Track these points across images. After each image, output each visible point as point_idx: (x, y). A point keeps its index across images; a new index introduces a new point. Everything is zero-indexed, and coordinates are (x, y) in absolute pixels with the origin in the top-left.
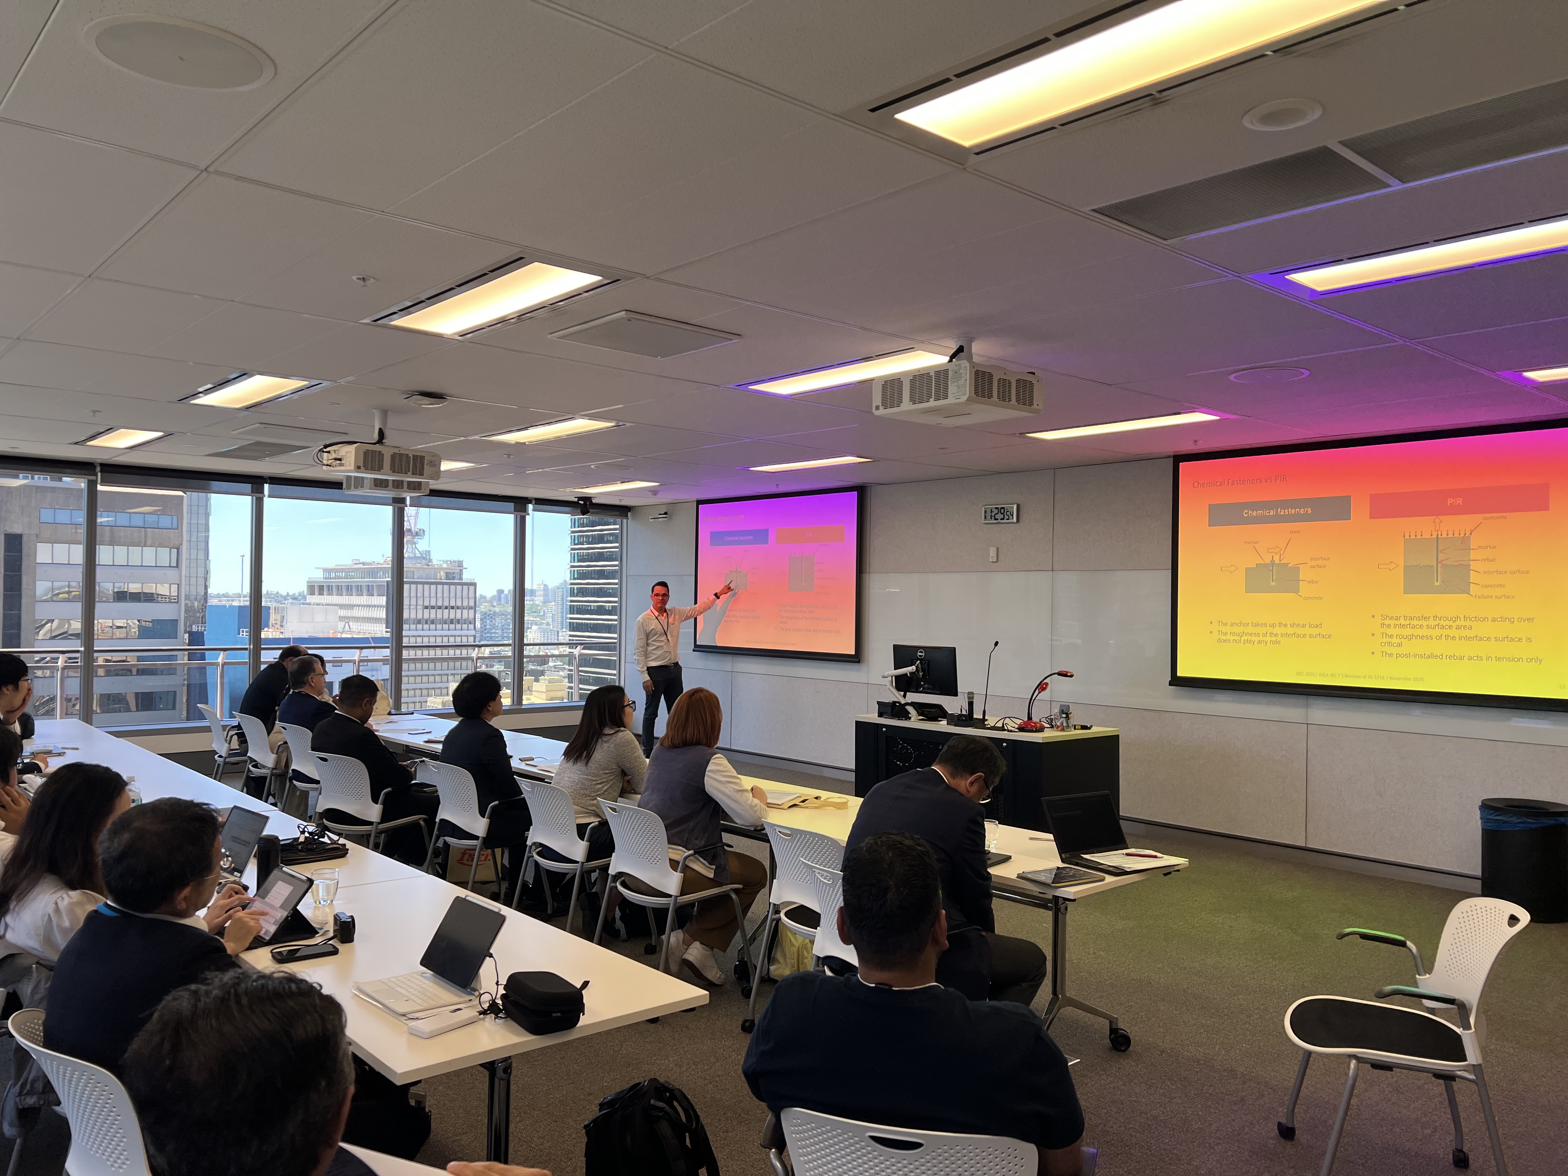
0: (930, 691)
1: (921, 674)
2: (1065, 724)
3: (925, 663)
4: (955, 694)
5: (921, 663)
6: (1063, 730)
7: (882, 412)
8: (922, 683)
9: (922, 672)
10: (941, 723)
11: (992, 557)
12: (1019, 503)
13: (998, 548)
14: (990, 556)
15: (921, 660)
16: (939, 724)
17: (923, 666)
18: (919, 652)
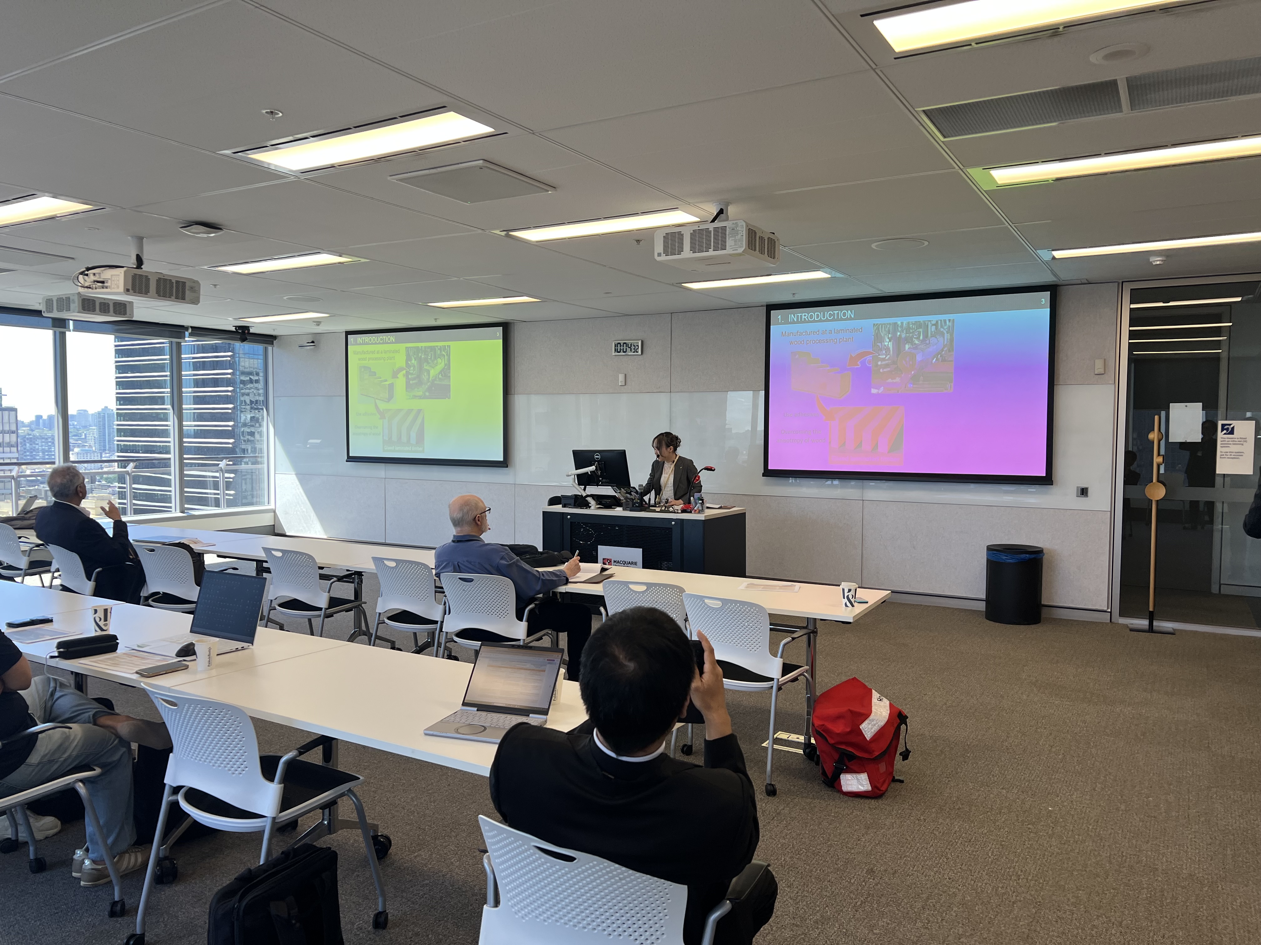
0: (607, 485)
3: (602, 463)
5: (599, 463)
7: (663, 258)
8: (600, 479)
9: (600, 470)
10: (616, 509)
11: (620, 382)
12: (644, 339)
13: (626, 375)
16: (614, 511)
17: (601, 466)
18: (596, 455)
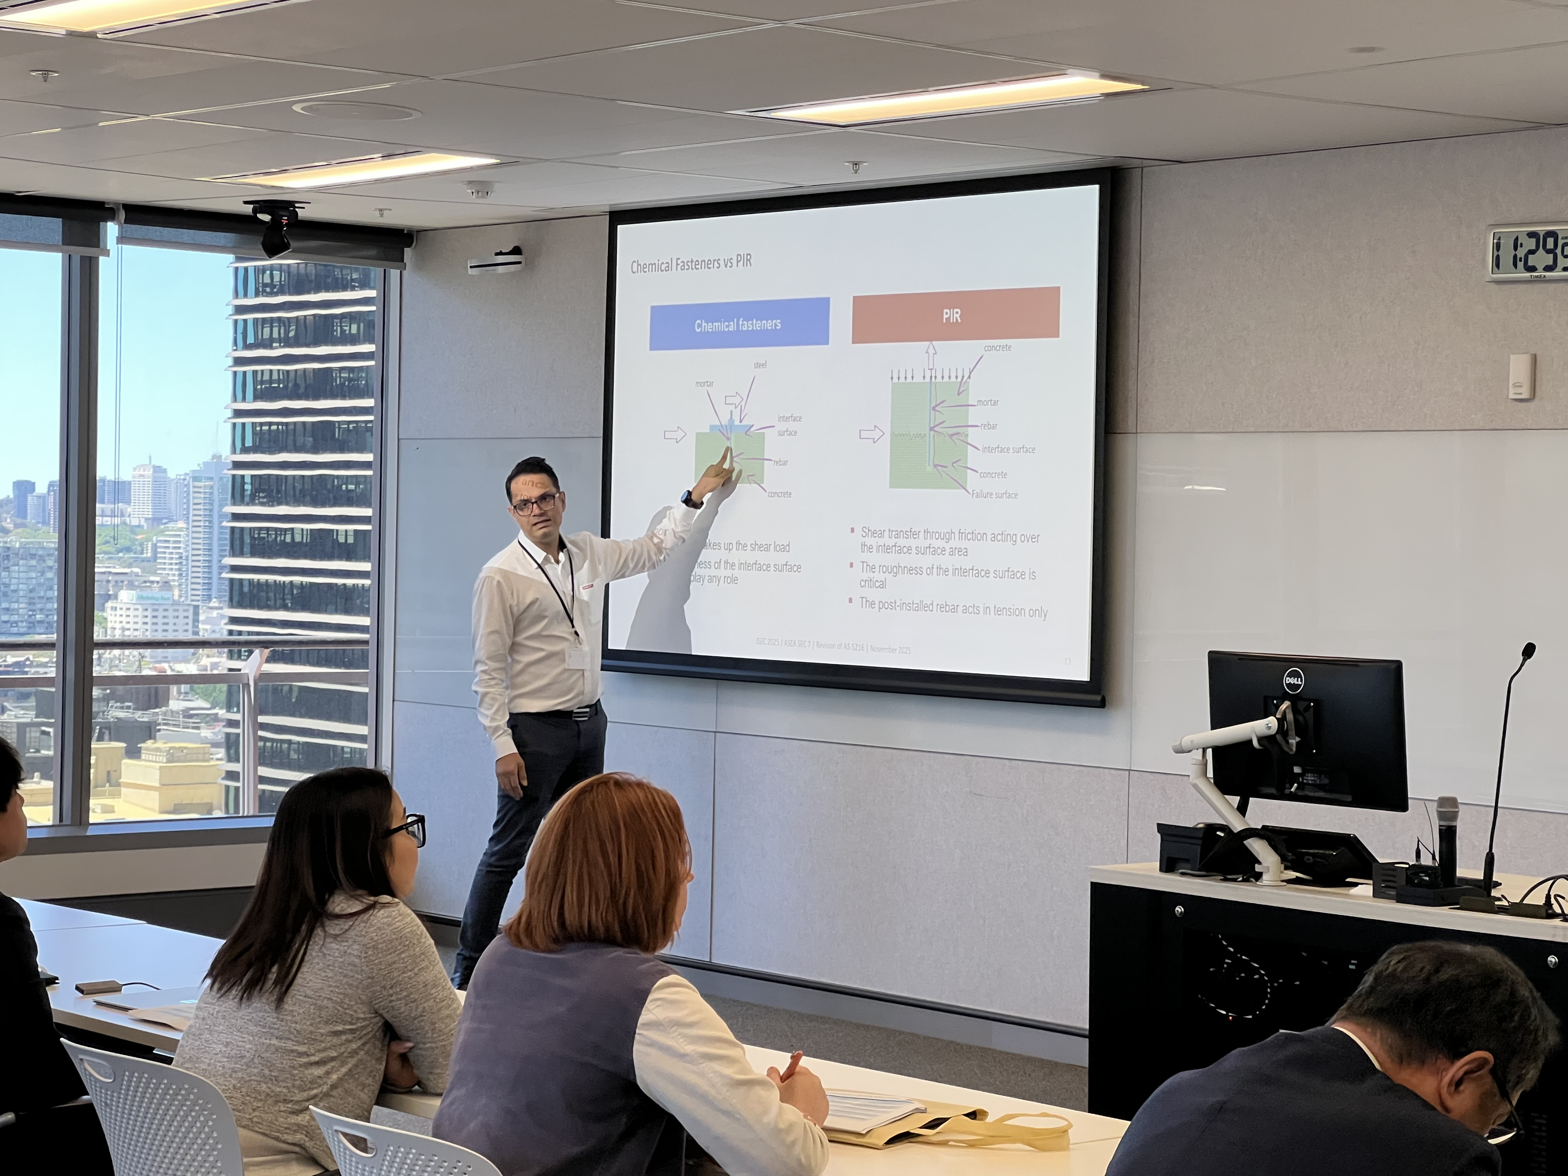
0: (1321, 794)
1: (1294, 741)
4: (1400, 804)
5: (1294, 708)
8: (1297, 770)
9: (1297, 735)
10: (1354, 891)
11: (1517, 385)
13: (1535, 358)
14: (1512, 382)
15: (1294, 699)
16: (1347, 896)
17: (1301, 718)
18: (1290, 675)
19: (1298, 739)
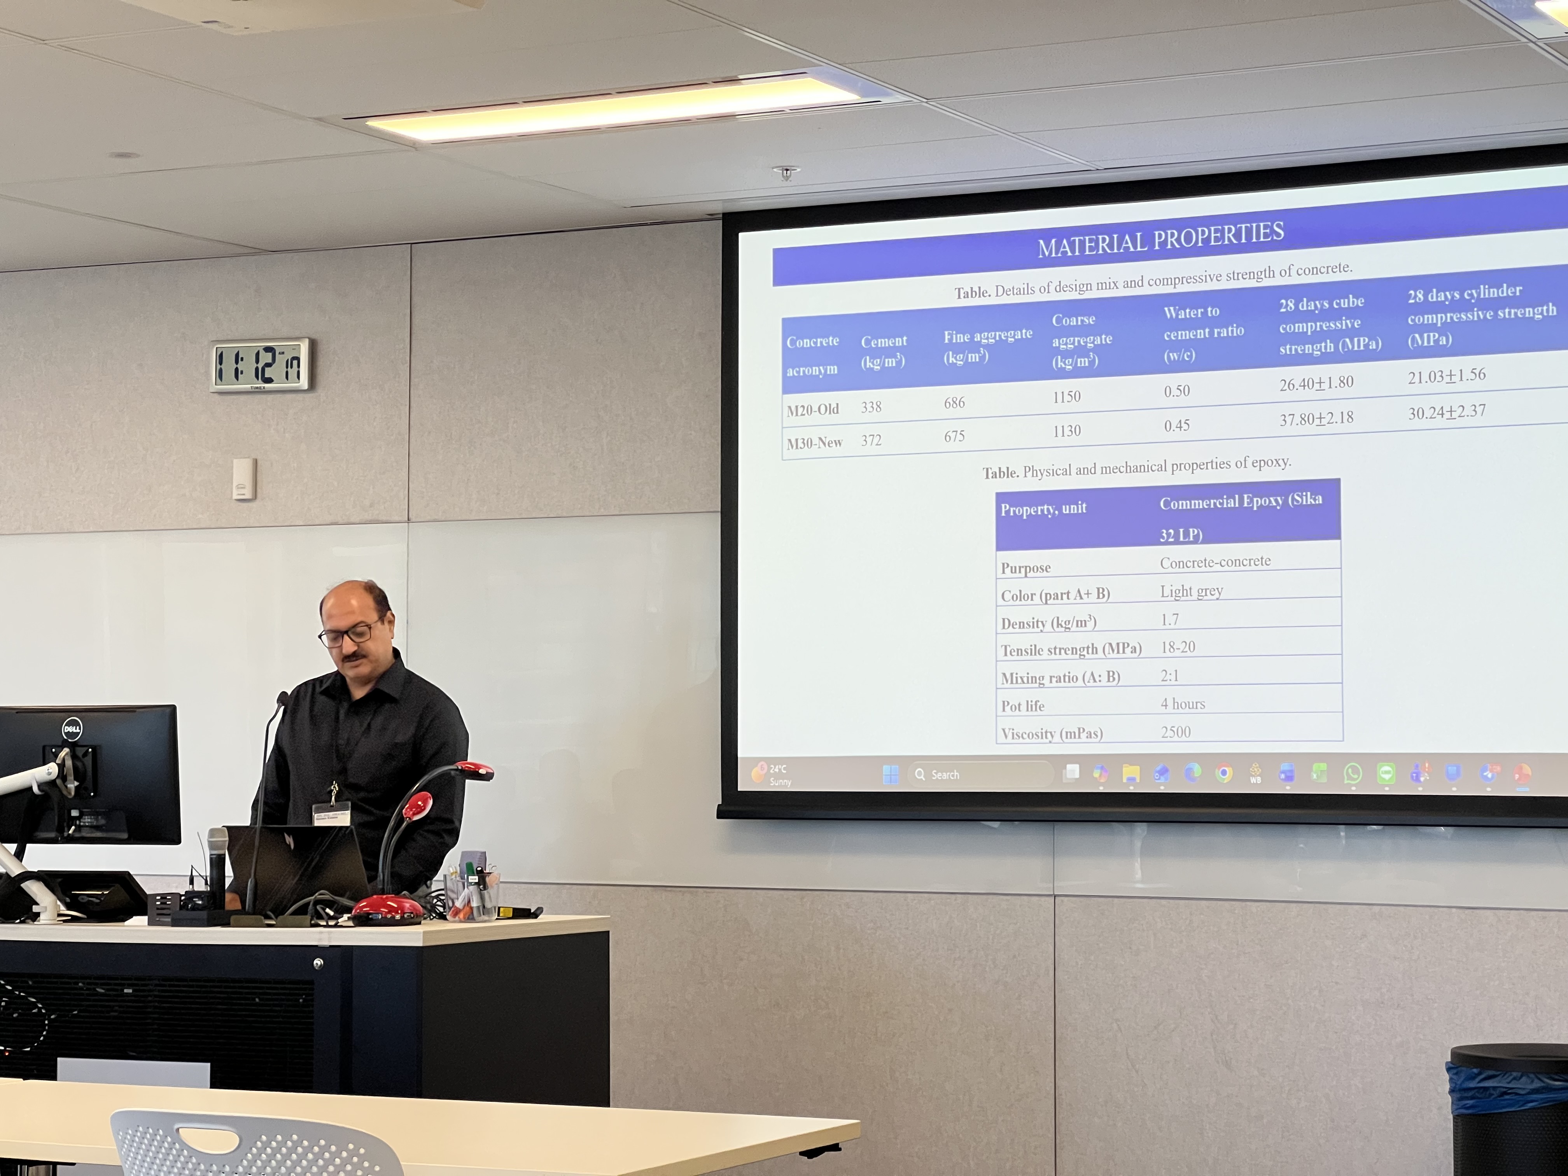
0: (99, 834)
1: (72, 785)
2: (475, 904)
3: (86, 754)
4: (174, 838)
5: (74, 756)
6: (470, 918)
8: (75, 813)
9: (76, 779)
11: (238, 487)
12: (313, 337)
13: (256, 462)
14: (235, 484)
15: (73, 746)
16: (123, 926)
17: (79, 764)
18: (68, 724)
19: (76, 784)
